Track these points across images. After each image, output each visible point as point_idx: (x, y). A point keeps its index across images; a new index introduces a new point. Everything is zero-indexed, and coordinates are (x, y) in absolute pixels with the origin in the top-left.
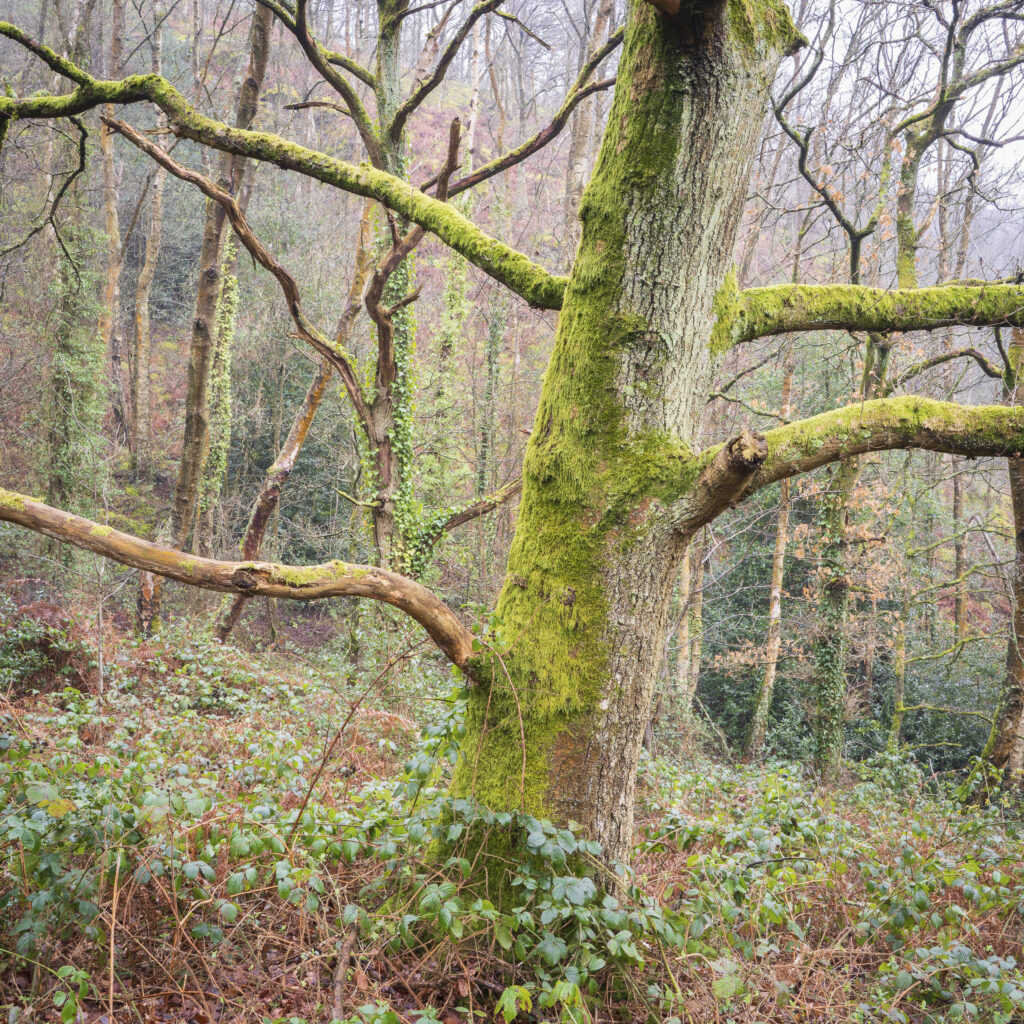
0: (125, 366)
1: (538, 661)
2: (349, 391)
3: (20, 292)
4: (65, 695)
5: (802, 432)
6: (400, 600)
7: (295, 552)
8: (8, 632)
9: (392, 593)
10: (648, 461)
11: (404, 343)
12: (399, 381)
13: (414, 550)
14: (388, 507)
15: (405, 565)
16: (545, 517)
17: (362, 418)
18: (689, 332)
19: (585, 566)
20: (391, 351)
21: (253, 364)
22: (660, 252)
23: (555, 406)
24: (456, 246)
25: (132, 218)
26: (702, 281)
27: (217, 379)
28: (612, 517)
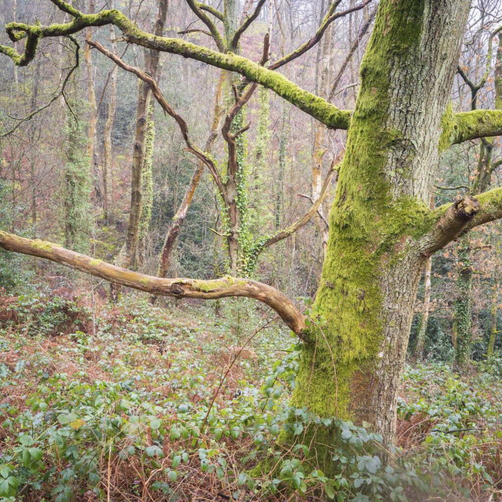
0: (100, 168)
1: (342, 330)
2: (214, 177)
3: (49, 133)
4: (76, 335)
5: (497, 195)
6: (265, 298)
7: (186, 258)
8: (47, 303)
9: (260, 294)
10: (405, 214)
11: (241, 152)
12: (240, 171)
13: (249, 258)
14: (235, 236)
15: (244, 265)
16: (344, 248)
17: (221, 191)
18: (427, 139)
19: (368, 275)
20: (235, 156)
21: (163, 165)
22: (410, 93)
23: (348, 184)
24: (284, 96)
25: (102, 95)
26: (435, 109)
27: (145, 173)
28: (384, 247)
